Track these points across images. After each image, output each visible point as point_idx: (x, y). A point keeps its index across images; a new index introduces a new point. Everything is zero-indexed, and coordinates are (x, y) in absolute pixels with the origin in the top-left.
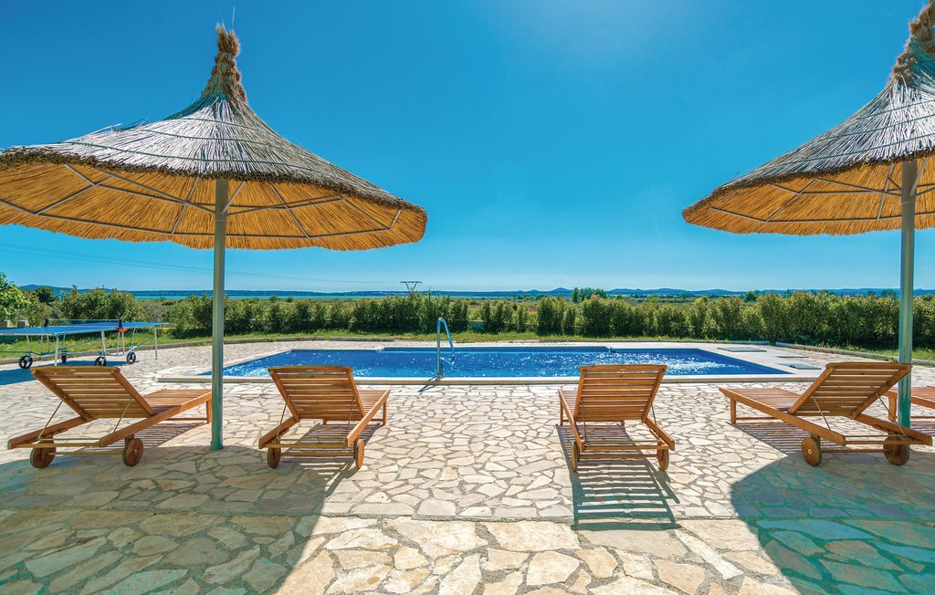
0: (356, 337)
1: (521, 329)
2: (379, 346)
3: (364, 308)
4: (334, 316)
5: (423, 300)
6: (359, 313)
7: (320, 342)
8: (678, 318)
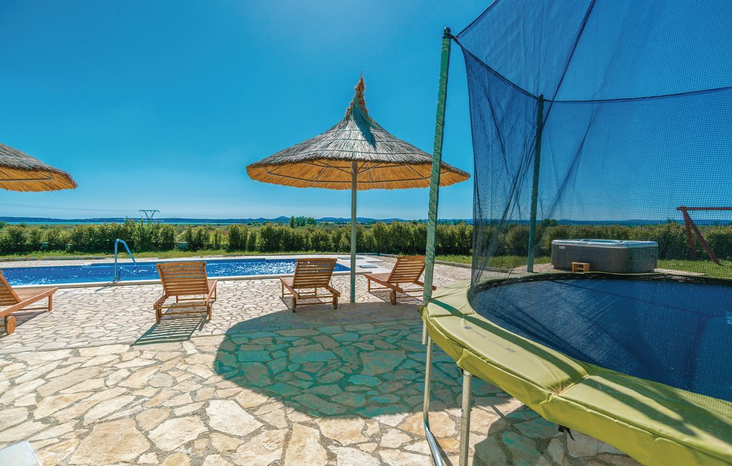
0: (72, 257)
1: (216, 247)
2: (87, 263)
3: (82, 234)
4: (51, 240)
5: (137, 227)
6: (77, 237)
7: (31, 261)
8: (325, 239)
